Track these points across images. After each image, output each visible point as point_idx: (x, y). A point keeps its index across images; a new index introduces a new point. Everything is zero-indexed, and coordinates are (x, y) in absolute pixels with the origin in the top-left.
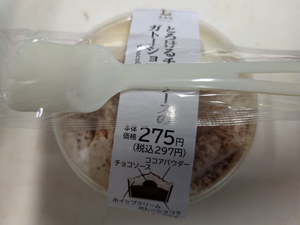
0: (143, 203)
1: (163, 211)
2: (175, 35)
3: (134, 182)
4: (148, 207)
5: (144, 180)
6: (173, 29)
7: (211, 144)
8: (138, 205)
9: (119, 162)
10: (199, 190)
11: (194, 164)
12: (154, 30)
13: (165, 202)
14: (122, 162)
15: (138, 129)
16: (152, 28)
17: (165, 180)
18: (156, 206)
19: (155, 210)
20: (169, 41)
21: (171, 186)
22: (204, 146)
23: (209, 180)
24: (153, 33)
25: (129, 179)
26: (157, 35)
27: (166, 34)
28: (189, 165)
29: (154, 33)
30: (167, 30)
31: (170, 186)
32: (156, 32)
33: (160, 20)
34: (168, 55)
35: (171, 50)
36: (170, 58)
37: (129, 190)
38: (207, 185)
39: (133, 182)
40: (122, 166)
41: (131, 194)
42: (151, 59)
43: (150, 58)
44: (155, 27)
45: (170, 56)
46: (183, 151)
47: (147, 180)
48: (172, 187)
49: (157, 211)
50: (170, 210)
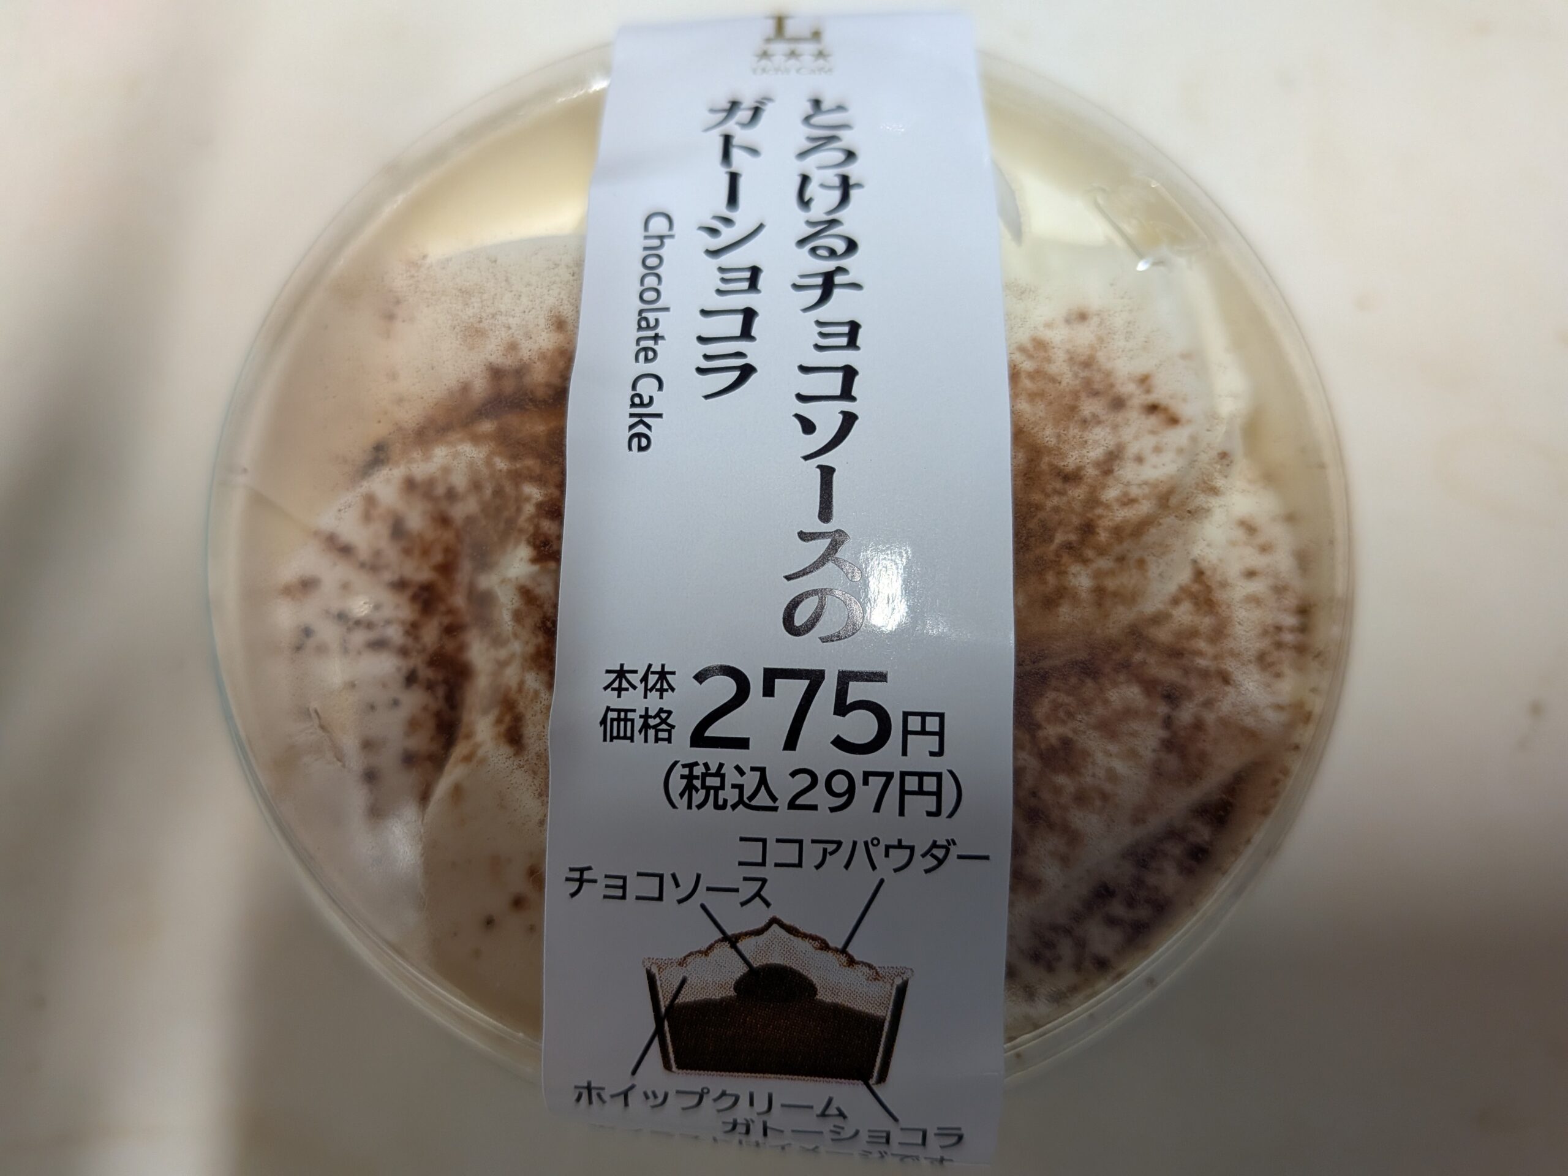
0: (744, 1101)
1: (864, 1136)
2: (848, 138)
3: (684, 981)
4: (775, 1120)
5: (740, 970)
6: (840, 108)
7: (1108, 728)
8: (719, 1111)
9: (587, 875)
10: (1060, 999)
11: (1018, 850)
12: (731, 127)
13: (872, 1082)
14: (607, 876)
15: (682, 680)
16: (724, 114)
17: (857, 958)
18: (819, 1112)
19: (821, 1133)
20: (817, 177)
21: (894, 992)
22: (1066, 743)
23: (1115, 936)
24: (727, 140)
25: (654, 970)
26: (753, 151)
27: (800, 138)
28: (986, 858)
29: (735, 141)
30: (807, 119)
31: (888, 986)
32: (741, 136)
33: (764, 70)
34: (821, 252)
35: (833, 223)
36: (830, 265)
37: (659, 1032)
38: (1102, 965)
39: (676, 984)
40: (605, 897)
41: (672, 1056)
42: (724, 280)
43: (720, 275)
44: (734, 105)
45: (833, 253)
46: (948, 783)
47: (755, 965)
48: (902, 991)
49: (828, 1136)
50: (903, 1123)
